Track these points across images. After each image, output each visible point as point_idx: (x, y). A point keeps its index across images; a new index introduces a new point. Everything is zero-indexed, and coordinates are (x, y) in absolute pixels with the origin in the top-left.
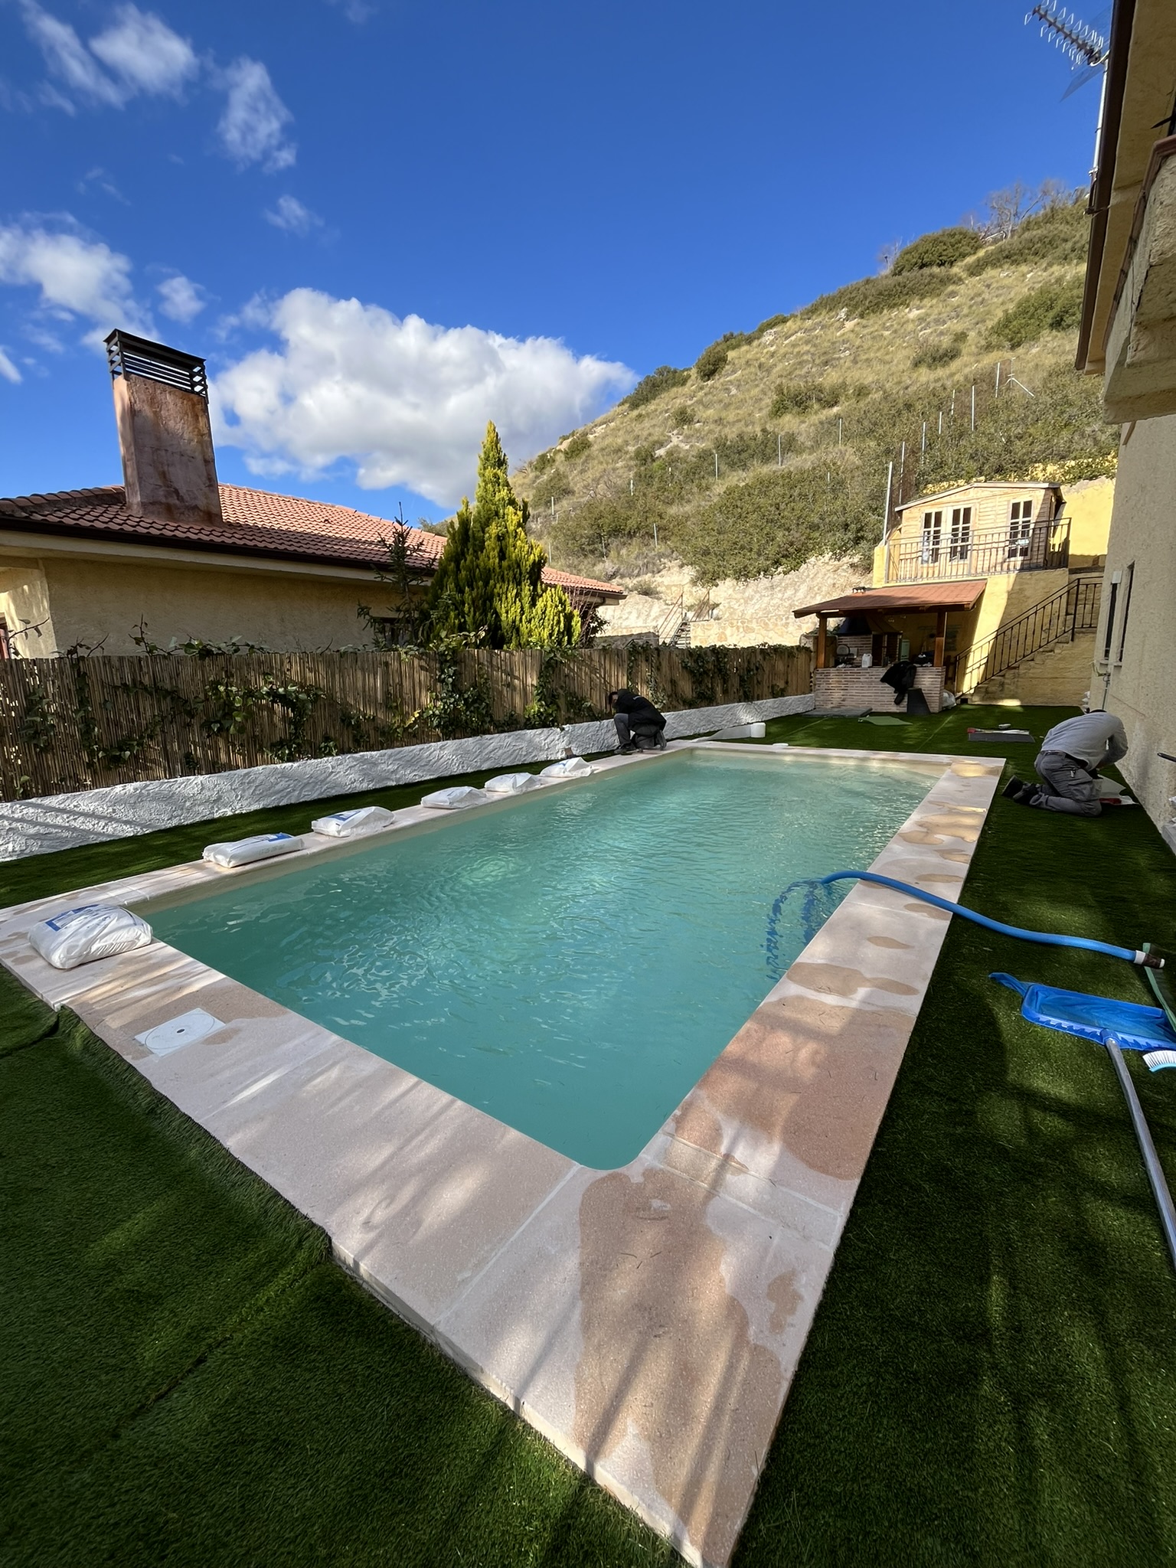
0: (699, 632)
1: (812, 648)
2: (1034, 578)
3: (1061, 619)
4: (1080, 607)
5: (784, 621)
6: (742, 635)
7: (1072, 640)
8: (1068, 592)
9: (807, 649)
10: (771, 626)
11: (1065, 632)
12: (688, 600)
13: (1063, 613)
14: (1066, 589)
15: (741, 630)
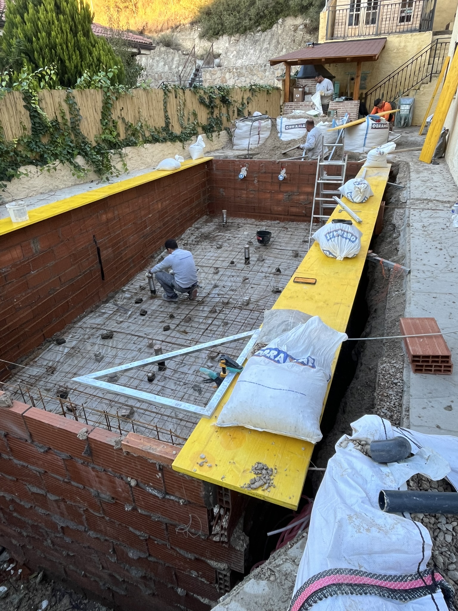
0: (208, 76)
1: (281, 88)
2: (413, 38)
3: (426, 67)
4: (436, 59)
5: (263, 68)
6: (237, 78)
7: (430, 82)
8: (431, 48)
9: (278, 89)
10: (255, 72)
11: (427, 76)
12: (199, 51)
13: (427, 63)
14: (430, 46)
15: (236, 74)
